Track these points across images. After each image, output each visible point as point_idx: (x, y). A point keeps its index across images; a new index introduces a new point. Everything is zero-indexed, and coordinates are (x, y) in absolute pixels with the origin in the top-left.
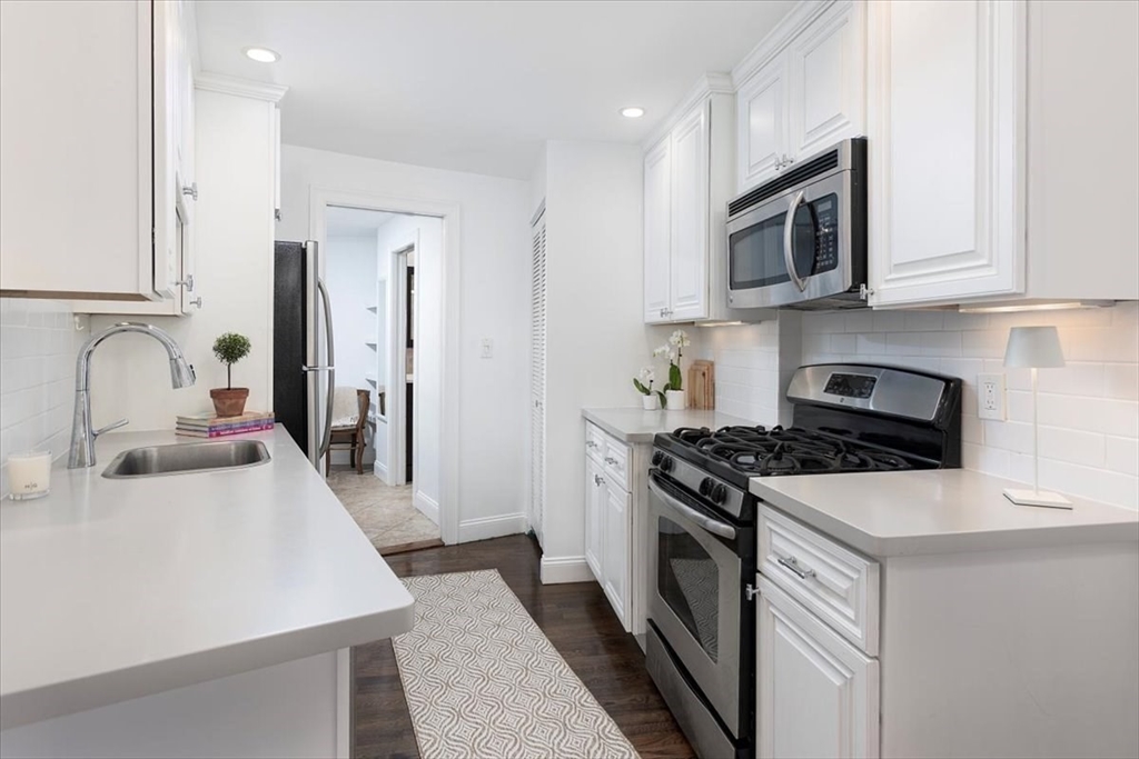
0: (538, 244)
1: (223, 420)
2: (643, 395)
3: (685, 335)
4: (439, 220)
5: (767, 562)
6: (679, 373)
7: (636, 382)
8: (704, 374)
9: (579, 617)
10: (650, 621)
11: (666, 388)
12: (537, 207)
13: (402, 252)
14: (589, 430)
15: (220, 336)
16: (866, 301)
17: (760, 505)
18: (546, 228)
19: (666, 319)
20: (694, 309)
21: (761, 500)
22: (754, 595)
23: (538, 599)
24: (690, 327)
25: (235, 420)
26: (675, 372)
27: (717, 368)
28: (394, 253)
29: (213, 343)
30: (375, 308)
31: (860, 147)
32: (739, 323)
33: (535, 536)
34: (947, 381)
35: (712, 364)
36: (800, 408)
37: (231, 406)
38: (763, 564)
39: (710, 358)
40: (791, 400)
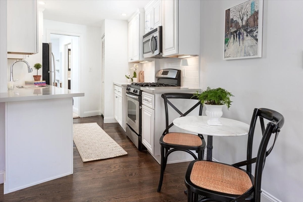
0: (103, 43)
1: (36, 82)
2: (128, 79)
3: (137, 65)
4: (78, 37)
5: (144, 102)
6: (136, 74)
7: (126, 76)
8: (141, 74)
9: (113, 129)
10: (127, 124)
11: (133, 77)
12: (102, 35)
13: (66, 45)
14: (115, 87)
15: (35, 64)
16: (162, 56)
17: (142, 92)
18: (105, 40)
19: (132, 61)
20: (136, 59)
21: (143, 91)
22: (141, 108)
23: (103, 126)
24: (138, 63)
25: (38, 82)
26: (135, 73)
27: (144, 72)
28: (64, 45)
29: (34, 65)
30: (59, 60)
31: (161, 28)
32: (147, 62)
33: (103, 116)
34: (178, 70)
35: (143, 72)
36: (158, 78)
37: (38, 79)
38: (143, 103)
39: (143, 70)
40: (156, 77)
